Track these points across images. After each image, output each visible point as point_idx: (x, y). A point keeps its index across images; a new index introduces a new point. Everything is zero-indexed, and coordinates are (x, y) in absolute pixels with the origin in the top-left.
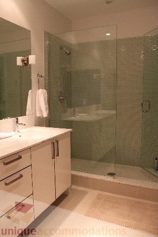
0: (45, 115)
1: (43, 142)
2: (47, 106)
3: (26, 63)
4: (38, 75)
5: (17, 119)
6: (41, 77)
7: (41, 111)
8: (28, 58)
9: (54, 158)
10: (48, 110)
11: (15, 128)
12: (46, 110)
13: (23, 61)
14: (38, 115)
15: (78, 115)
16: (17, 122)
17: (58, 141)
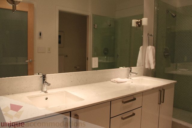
0: (153, 67)
1: (153, 89)
2: (155, 60)
3: (139, 24)
4: (148, 34)
5: (131, 68)
6: (151, 35)
7: (149, 64)
8: (141, 21)
9: (160, 104)
10: (155, 63)
11: (128, 75)
12: (154, 63)
13: (137, 23)
14: (147, 67)
15: (180, 69)
16: (131, 71)
17: (164, 90)
